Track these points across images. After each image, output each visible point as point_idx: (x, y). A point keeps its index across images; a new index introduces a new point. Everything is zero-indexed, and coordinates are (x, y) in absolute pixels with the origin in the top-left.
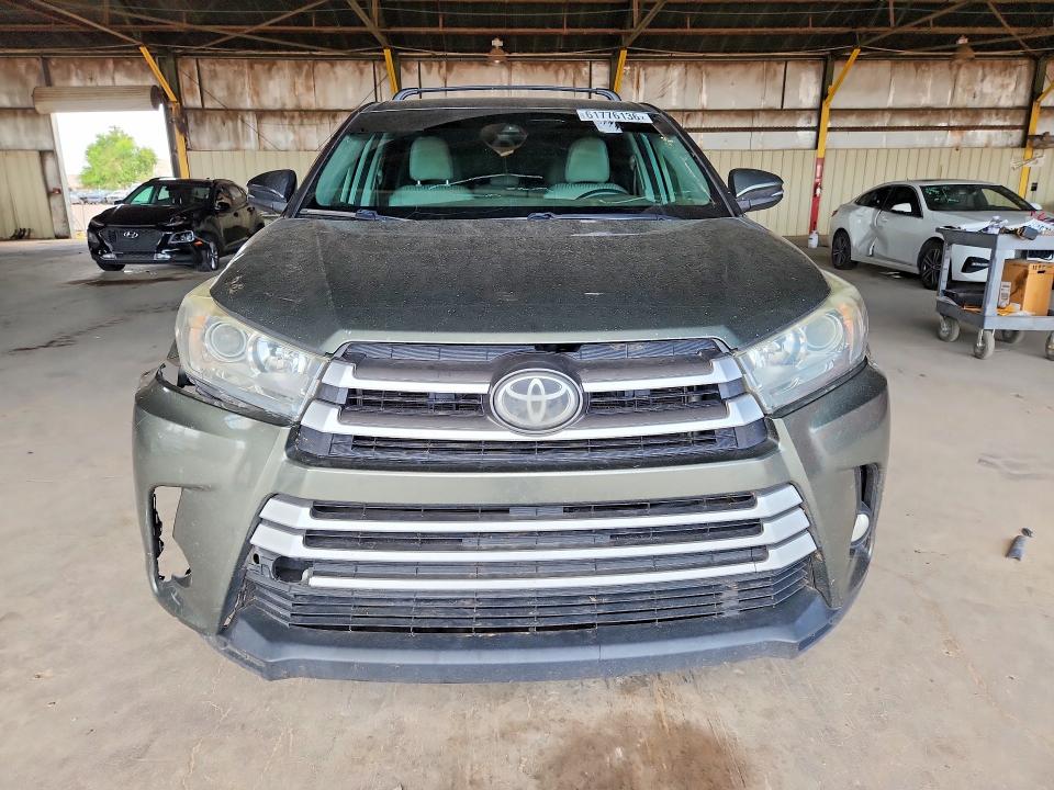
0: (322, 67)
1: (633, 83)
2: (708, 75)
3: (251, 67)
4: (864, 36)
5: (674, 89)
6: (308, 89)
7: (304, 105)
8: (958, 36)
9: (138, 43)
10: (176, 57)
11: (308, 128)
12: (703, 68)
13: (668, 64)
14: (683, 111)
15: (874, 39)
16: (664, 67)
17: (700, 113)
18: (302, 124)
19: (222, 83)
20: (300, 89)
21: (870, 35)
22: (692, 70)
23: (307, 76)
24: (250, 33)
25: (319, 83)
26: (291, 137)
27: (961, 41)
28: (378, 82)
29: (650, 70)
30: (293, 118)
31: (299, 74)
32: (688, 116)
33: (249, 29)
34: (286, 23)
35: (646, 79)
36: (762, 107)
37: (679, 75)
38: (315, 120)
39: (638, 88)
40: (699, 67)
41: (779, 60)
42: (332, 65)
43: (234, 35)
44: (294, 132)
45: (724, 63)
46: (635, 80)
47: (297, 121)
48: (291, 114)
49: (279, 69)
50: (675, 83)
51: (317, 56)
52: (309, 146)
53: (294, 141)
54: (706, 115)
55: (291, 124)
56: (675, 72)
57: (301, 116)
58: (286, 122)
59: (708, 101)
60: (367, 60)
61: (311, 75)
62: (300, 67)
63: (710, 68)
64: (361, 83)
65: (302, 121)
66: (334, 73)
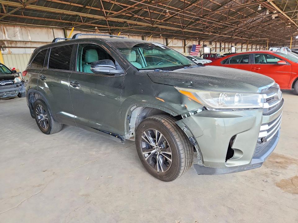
1: (2, 31)
2: (29, 31)
4: (75, 24)
5: (18, 34)
8: (95, 27)
12: (27, 28)
13: (14, 26)
14: (24, 41)
15: (78, 25)
16: (13, 27)
17: (30, 43)
21: (77, 24)
22: (23, 29)
27: (96, 28)
29: (8, 27)
32: (26, 43)
35: (7, 30)
36: (49, 41)
37: (19, 30)
39: (5, 33)
40: (26, 28)
41: (51, 28)
45: (34, 27)
46: (3, 30)
50: (18, 32)
54: (32, 43)
56: (17, 29)
59: (31, 39)
63: (29, 29)
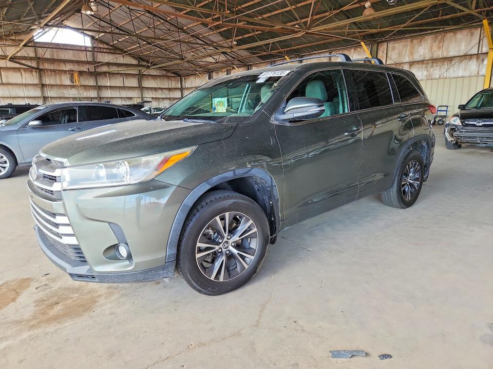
0: (449, 35)
3: (412, 41)
6: (439, 48)
7: (435, 56)
9: (360, 41)
10: (378, 43)
11: (435, 68)
18: (432, 66)
19: (396, 51)
20: (435, 48)
23: (440, 42)
24: (404, 27)
25: (446, 44)
26: (425, 73)
28: (482, 38)
30: (428, 63)
31: (435, 41)
33: (403, 25)
34: (417, 20)
38: (440, 64)
42: (455, 34)
43: (397, 29)
44: (427, 71)
47: (430, 65)
48: (427, 62)
49: (425, 40)
51: (447, 30)
52: (434, 77)
53: (426, 75)
55: (426, 67)
57: (433, 62)
58: (424, 66)
60: (476, 27)
61: (442, 40)
62: (436, 38)
64: (471, 40)
65: (432, 65)
66: (456, 37)
